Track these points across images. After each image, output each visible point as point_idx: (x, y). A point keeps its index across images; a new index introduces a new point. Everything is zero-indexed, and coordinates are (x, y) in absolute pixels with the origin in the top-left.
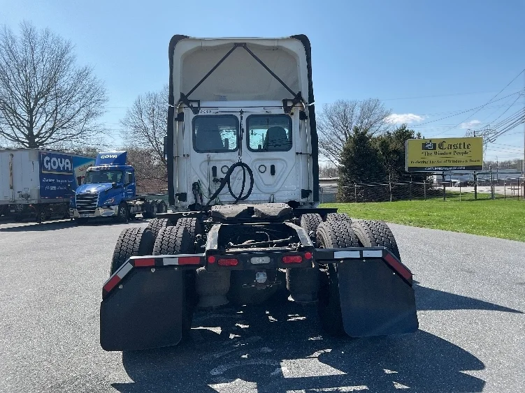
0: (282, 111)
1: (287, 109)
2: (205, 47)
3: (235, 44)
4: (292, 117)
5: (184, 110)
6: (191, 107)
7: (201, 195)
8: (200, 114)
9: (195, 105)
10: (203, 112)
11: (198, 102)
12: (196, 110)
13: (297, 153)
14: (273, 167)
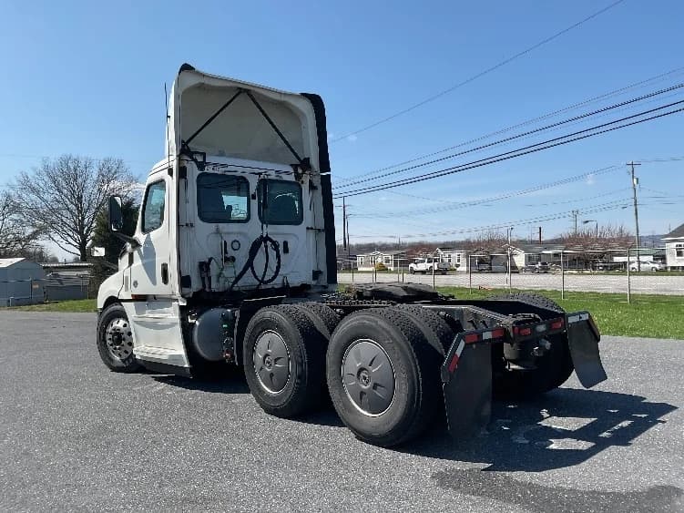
0: (292, 178)
1: (298, 176)
2: (208, 85)
3: (240, 88)
4: (303, 186)
5: (185, 164)
6: (195, 161)
7: (210, 279)
8: (206, 171)
9: (200, 159)
10: (209, 169)
11: (204, 155)
12: (201, 166)
13: (308, 228)
14: (286, 244)
